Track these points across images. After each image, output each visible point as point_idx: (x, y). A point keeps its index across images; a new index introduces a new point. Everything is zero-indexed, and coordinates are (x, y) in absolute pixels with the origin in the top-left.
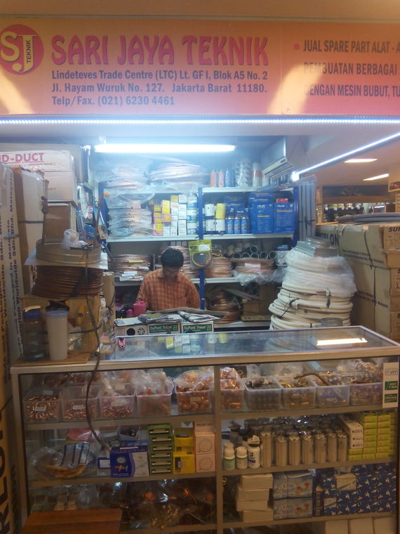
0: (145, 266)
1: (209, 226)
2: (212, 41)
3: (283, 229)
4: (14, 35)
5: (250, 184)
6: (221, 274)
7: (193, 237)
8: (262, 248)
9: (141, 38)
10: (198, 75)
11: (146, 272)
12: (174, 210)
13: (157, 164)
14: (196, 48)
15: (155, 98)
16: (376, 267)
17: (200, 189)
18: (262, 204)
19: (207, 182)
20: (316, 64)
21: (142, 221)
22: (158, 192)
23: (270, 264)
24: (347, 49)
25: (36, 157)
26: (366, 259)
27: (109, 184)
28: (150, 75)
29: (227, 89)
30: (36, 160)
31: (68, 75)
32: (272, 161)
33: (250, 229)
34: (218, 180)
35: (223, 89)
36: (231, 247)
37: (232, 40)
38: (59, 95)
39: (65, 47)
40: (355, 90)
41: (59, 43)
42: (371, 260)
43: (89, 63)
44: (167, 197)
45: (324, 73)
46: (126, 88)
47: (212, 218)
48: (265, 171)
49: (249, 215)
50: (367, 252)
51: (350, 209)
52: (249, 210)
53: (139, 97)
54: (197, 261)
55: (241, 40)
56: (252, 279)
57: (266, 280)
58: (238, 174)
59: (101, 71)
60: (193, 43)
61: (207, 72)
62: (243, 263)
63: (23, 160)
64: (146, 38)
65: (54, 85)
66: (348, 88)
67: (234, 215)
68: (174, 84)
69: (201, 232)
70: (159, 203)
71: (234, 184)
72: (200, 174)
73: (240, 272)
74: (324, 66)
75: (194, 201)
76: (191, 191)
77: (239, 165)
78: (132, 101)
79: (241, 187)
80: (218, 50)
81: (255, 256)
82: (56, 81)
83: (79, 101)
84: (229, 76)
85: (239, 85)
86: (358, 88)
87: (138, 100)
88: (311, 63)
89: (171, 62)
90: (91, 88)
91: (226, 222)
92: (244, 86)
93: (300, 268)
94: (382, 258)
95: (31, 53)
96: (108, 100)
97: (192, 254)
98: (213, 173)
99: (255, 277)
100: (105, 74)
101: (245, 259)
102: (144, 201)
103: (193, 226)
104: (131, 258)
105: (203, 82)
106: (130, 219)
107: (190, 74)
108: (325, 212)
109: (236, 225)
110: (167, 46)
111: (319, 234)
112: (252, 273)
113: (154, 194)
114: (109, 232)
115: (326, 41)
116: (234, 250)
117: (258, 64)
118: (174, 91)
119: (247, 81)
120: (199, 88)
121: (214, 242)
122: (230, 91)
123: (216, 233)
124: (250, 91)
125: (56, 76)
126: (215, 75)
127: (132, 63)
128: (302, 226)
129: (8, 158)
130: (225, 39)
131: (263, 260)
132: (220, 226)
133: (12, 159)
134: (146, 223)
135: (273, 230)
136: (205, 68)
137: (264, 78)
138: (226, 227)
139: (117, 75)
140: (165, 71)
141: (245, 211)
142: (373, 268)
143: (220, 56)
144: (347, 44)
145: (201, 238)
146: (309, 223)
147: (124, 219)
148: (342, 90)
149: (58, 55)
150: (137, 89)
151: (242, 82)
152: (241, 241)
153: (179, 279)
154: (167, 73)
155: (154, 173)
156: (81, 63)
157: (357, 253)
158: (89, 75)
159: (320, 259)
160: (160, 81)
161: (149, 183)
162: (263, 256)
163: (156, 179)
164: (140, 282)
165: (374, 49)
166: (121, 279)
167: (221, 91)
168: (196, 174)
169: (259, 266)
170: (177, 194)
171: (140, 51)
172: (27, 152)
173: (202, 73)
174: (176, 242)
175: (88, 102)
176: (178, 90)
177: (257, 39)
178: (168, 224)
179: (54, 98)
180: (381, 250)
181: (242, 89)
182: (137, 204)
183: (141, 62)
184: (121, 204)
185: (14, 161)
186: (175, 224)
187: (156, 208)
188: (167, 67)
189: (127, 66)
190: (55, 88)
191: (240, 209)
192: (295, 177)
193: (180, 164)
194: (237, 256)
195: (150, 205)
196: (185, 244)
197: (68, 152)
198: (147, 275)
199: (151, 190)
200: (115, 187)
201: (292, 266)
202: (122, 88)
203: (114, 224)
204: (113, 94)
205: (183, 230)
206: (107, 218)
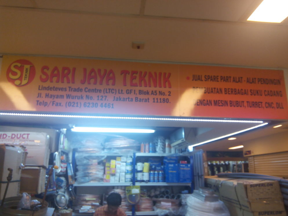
0: (96, 202)
1: (139, 176)
2: (138, 74)
3: (185, 180)
4: (19, 65)
5: (164, 151)
6: (146, 209)
7: (129, 184)
8: (173, 192)
9: (96, 70)
10: (129, 92)
11: (97, 206)
12: (118, 166)
13: (109, 138)
14: (128, 77)
15: (102, 104)
16: (244, 210)
17: (134, 154)
18: (171, 163)
19: (139, 149)
20: (200, 88)
21: (98, 173)
22: (109, 155)
23: (177, 203)
24: (218, 80)
25: (24, 136)
26: (237, 204)
27: (79, 150)
28: (100, 91)
29: (147, 100)
30: (24, 138)
31: (49, 88)
32: (177, 139)
33: (164, 179)
34: (145, 149)
35: (144, 100)
36: (153, 191)
37: (150, 73)
38: (41, 100)
39: (49, 72)
40: (225, 103)
41: (45, 70)
42: (240, 205)
43: (63, 82)
44: (114, 158)
45: (205, 93)
46: (84, 98)
47: (141, 171)
48: (172, 145)
49: (163, 170)
50: (237, 200)
51: (222, 164)
52: (164, 167)
53: (92, 103)
54: (131, 200)
55: (155, 73)
56: (166, 213)
57: (175, 214)
58: (157, 146)
59: (70, 87)
60: (127, 75)
61: (135, 90)
62: (160, 202)
63: (16, 138)
64: (99, 70)
65: (39, 94)
66: (220, 102)
67: (155, 170)
68: (114, 97)
69: (134, 180)
70: (109, 161)
71: (154, 151)
72: (135, 145)
73: (158, 208)
74: (205, 89)
75: (130, 160)
76: (129, 155)
77: (157, 140)
78: (87, 105)
79: (159, 153)
80: (142, 79)
81: (167, 197)
82: (40, 92)
83: (53, 104)
84: (148, 93)
85: (154, 99)
86: (226, 102)
87: (91, 105)
88: (197, 87)
89: (114, 84)
90: (62, 97)
91: (150, 174)
92: (157, 99)
93: (196, 209)
94: (247, 204)
95: (28, 75)
96: (72, 104)
97: (127, 195)
98: (142, 144)
99: (167, 211)
100: (72, 89)
101: (161, 199)
102: (100, 160)
103: (129, 176)
104: (88, 197)
105: (132, 96)
106: (90, 171)
107: (124, 91)
108: (209, 165)
109: (156, 177)
110: (111, 75)
111: (207, 185)
112: (166, 209)
113: (106, 156)
114: (76, 180)
115: (206, 76)
116: (154, 192)
117: (165, 87)
118: (114, 100)
119: (159, 97)
120: (130, 100)
121: (142, 188)
122: (148, 102)
123: (143, 181)
124: (161, 102)
125: (41, 88)
126: (139, 92)
127: (89, 83)
128: (196, 178)
129: (6, 136)
130: (146, 73)
131: (173, 200)
132: (146, 177)
133: (9, 137)
134: (100, 174)
135: (178, 180)
136: (134, 88)
137: (169, 95)
138: (150, 177)
139: (79, 90)
140: (109, 89)
141: (161, 168)
142: (242, 210)
143: (143, 82)
144: (218, 77)
145: (134, 184)
146: (200, 176)
147: (86, 171)
148: (216, 103)
149: (44, 77)
150: (91, 98)
151: (156, 97)
152: (159, 187)
153: (118, 213)
154: (111, 90)
155: (107, 143)
156: (57, 81)
157: (231, 199)
158: (62, 89)
159: (208, 203)
160: (106, 94)
161: (103, 149)
162: (173, 197)
163: (108, 147)
164: (93, 213)
165: (234, 81)
166: (80, 211)
167: (143, 101)
168: (132, 145)
169: (170, 204)
170: (120, 156)
171: (95, 77)
172: (19, 133)
173: (132, 91)
174: (118, 187)
175: (59, 104)
176: (117, 100)
177: (165, 74)
178: (113, 175)
179: (38, 101)
180: (246, 199)
181: (156, 100)
182: (95, 161)
183: (95, 83)
184: (85, 162)
185: (10, 138)
186: (118, 175)
187: (107, 165)
188: (111, 87)
189: (86, 85)
190: (39, 95)
191: (158, 166)
192: (191, 148)
193: (123, 139)
194: (156, 196)
195: (104, 163)
196: (123, 188)
197: (45, 134)
198: (98, 209)
199: (104, 154)
200: (82, 152)
201: (191, 207)
202: (82, 98)
203: (79, 174)
204: (76, 100)
205: (123, 178)
206: (76, 170)
